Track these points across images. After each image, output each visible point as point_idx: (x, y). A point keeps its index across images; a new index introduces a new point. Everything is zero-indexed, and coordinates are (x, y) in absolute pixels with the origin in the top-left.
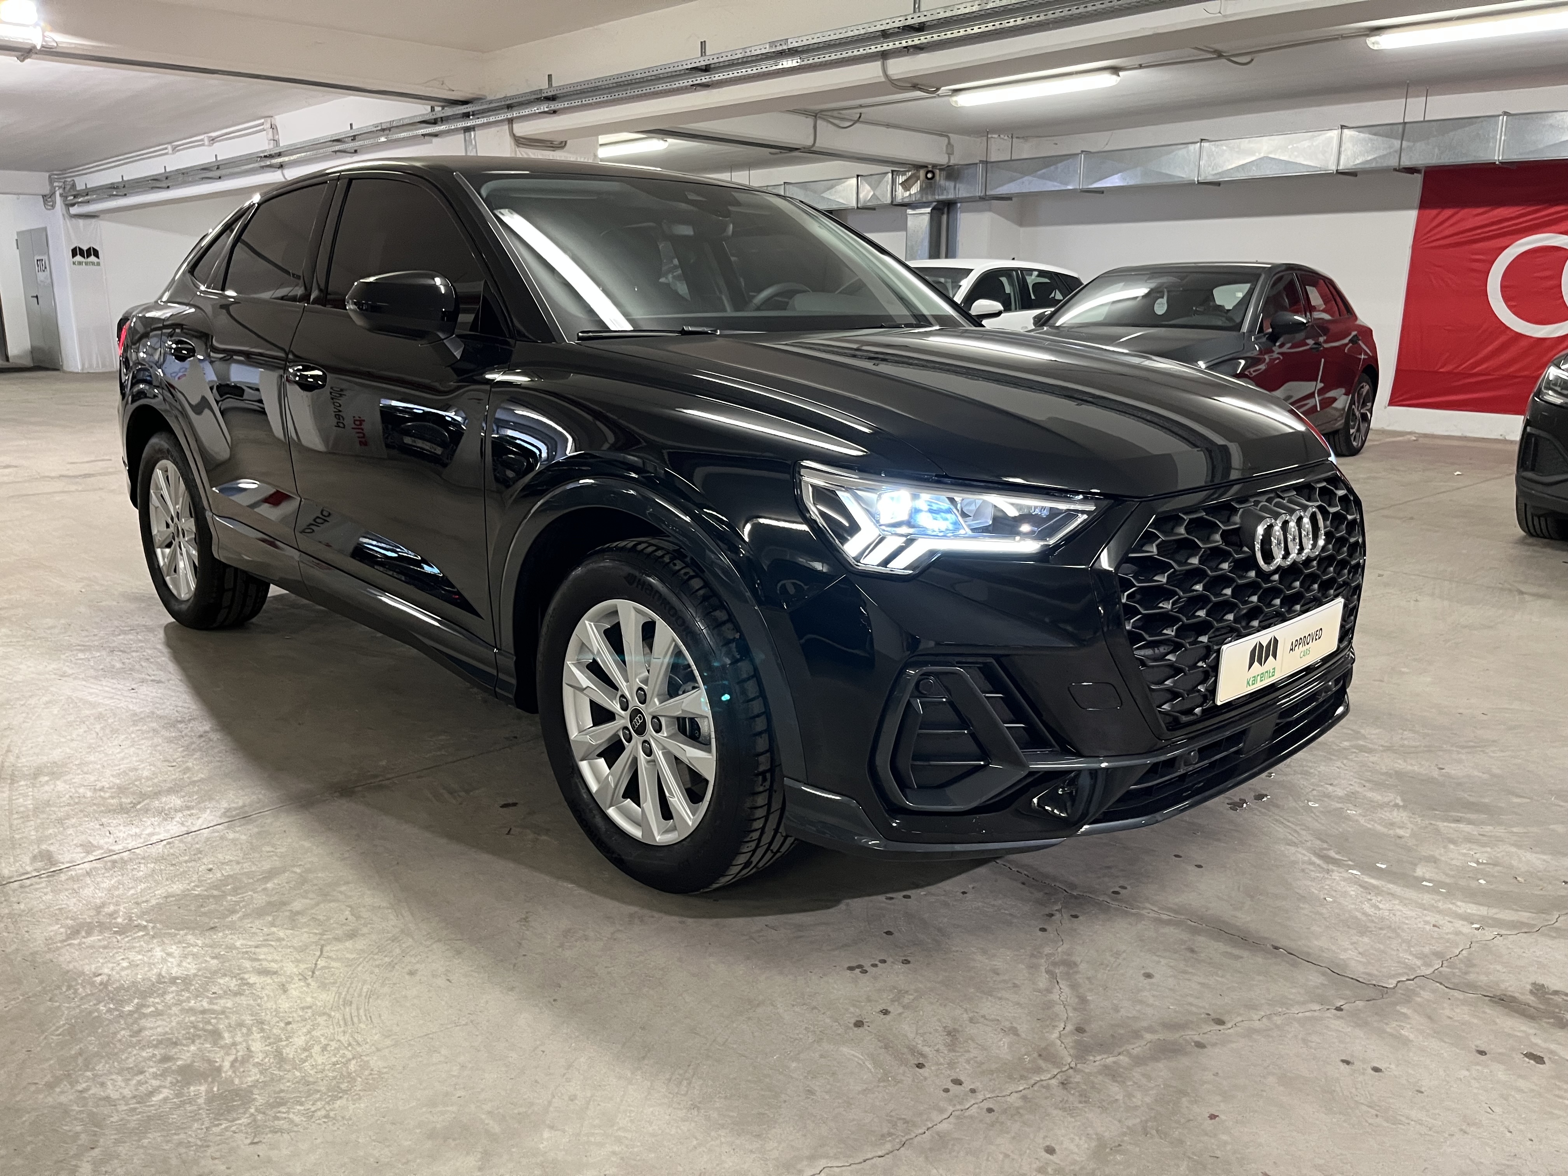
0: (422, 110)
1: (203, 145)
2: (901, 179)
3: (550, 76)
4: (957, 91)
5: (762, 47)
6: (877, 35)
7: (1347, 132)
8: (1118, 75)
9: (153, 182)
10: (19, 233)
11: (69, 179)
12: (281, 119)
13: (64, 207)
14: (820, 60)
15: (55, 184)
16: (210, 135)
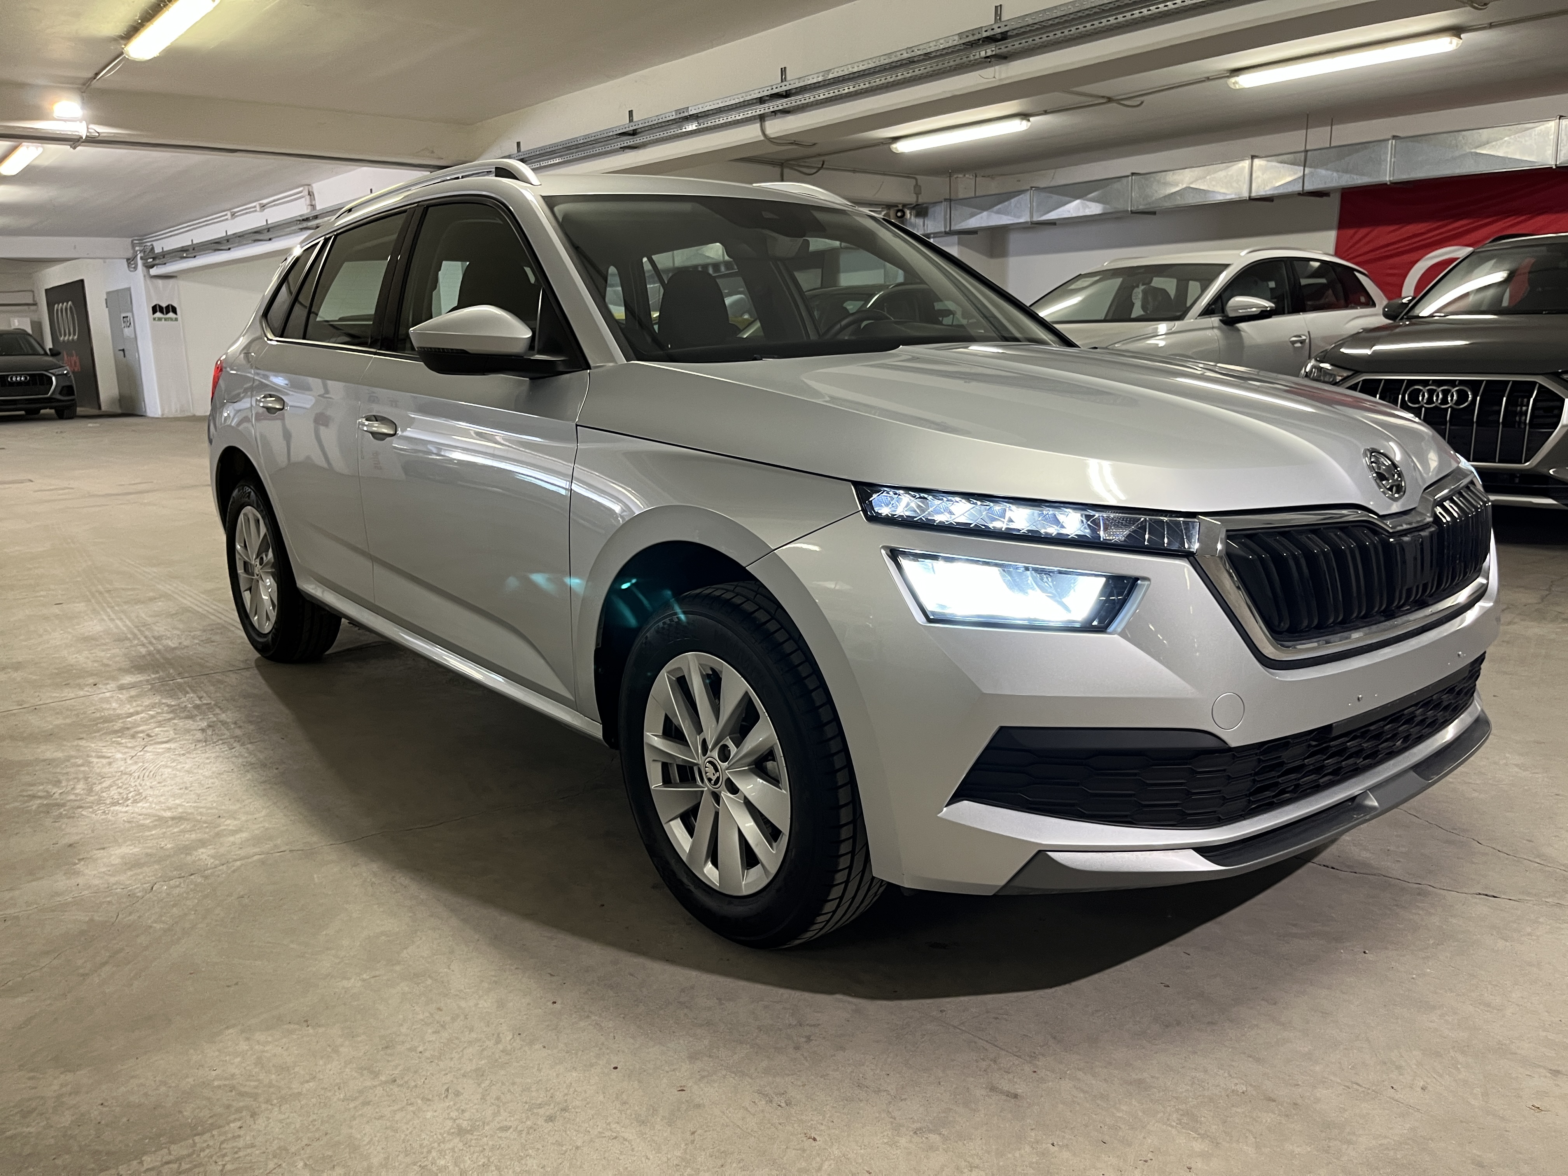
1: (256, 211)
3: (518, 144)
4: (896, 139)
5: (670, 114)
6: (755, 101)
7: (1257, 162)
8: (1029, 120)
9: (217, 245)
10: (108, 293)
11: (149, 244)
12: (316, 187)
13: (144, 268)
14: (712, 124)
15: (137, 248)
16: (261, 202)
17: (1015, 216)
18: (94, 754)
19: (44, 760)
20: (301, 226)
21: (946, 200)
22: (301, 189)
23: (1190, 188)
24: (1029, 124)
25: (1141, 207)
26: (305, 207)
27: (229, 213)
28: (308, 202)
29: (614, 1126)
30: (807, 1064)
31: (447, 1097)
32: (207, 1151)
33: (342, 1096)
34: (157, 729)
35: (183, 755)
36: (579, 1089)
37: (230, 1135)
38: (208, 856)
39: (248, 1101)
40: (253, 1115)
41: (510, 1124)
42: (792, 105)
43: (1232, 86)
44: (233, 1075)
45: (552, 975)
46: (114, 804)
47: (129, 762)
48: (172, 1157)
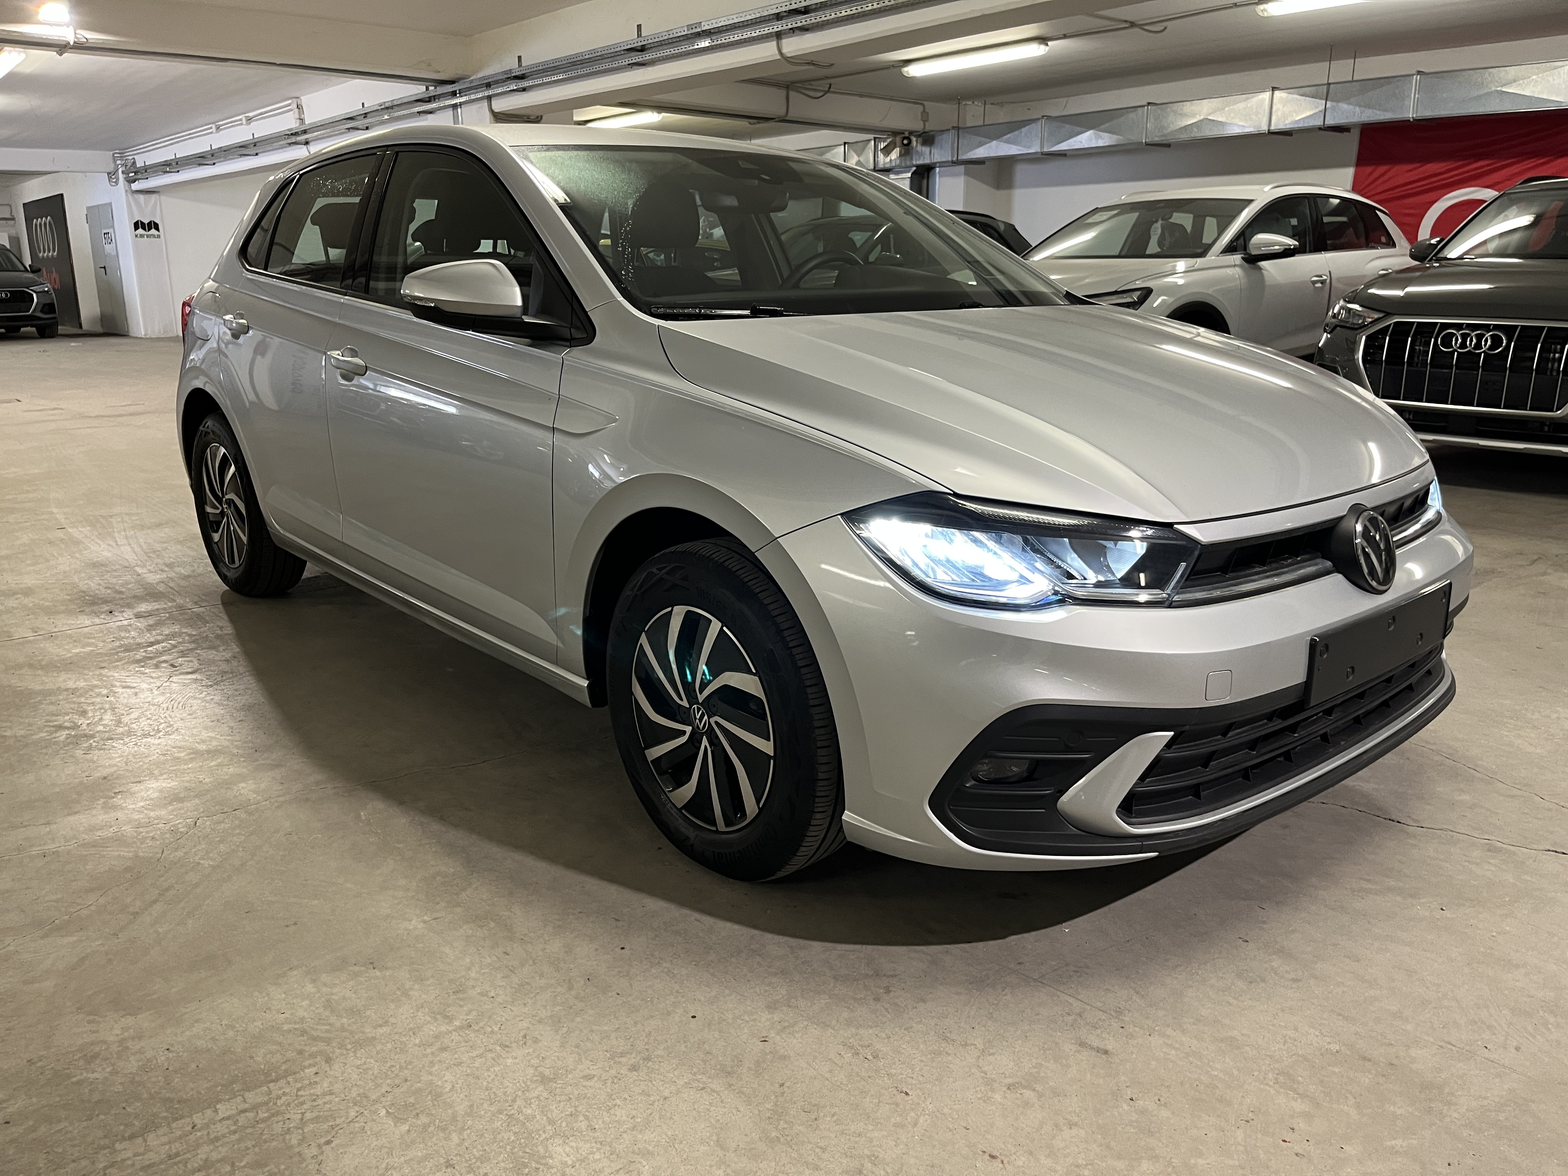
0: (419, 90)
1: (241, 124)
2: (882, 145)
3: (520, 58)
4: (908, 62)
5: (681, 30)
6: (771, 17)
7: (1277, 94)
8: (1047, 45)
9: (201, 159)
10: (89, 208)
11: (130, 158)
12: (305, 100)
13: (126, 182)
14: (727, 41)
15: (119, 162)
16: (246, 115)
17: (1025, 147)
18: (118, 684)
19: (67, 690)
20: (289, 141)
21: (953, 128)
22: (290, 101)
23: (1207, 119)
24: (1047, 48)
25: (1156, 139)
26: (294, 121)
27: (213, 126)
28: (297, 116)
29: (700, 1077)
30: (889, 1016)
31: (525, 1044)
32: (284, 1099)
33: (417, 1041)
34: (180, 659)
35: (212, 686)
36: (659, 1038)
37: (307, 1082)
38: (249, 791)
39: (322, 1046)
40: (328, 1060)
41: (593, 1072)
42: (812, 22)
43: (1261, 14)
44: (302, 1020)
45: (616, 920)
46: (145, 735)
47: (156, 692)
48: (247, 1106)
